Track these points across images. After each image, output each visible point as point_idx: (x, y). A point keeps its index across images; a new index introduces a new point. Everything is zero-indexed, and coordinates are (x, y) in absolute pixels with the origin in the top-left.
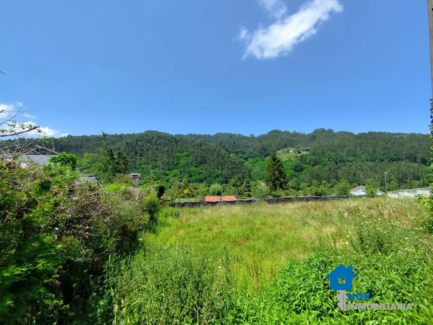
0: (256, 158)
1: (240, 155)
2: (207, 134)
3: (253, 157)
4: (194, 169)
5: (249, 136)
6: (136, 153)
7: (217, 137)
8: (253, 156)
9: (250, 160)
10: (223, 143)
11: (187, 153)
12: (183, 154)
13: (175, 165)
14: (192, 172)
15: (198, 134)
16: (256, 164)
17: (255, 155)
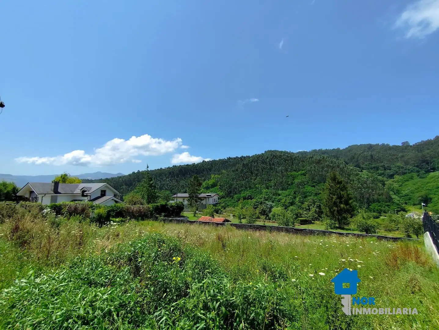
0: (410, 174)
1: (380, 172)
2: (336, 148)
3: (404, 174)
4: (309, 189)
5: (401, 145)
6: (252, 173)
7: (349, 151)
8: (405, 171)
9: (397, 177)
10: (356, 157)
11: (303, 172)
12: (300, 172)
13: (289, 185)
14: (308, 192)
15: (324, 149)
16: (406, 183)
17: (407, 171)
